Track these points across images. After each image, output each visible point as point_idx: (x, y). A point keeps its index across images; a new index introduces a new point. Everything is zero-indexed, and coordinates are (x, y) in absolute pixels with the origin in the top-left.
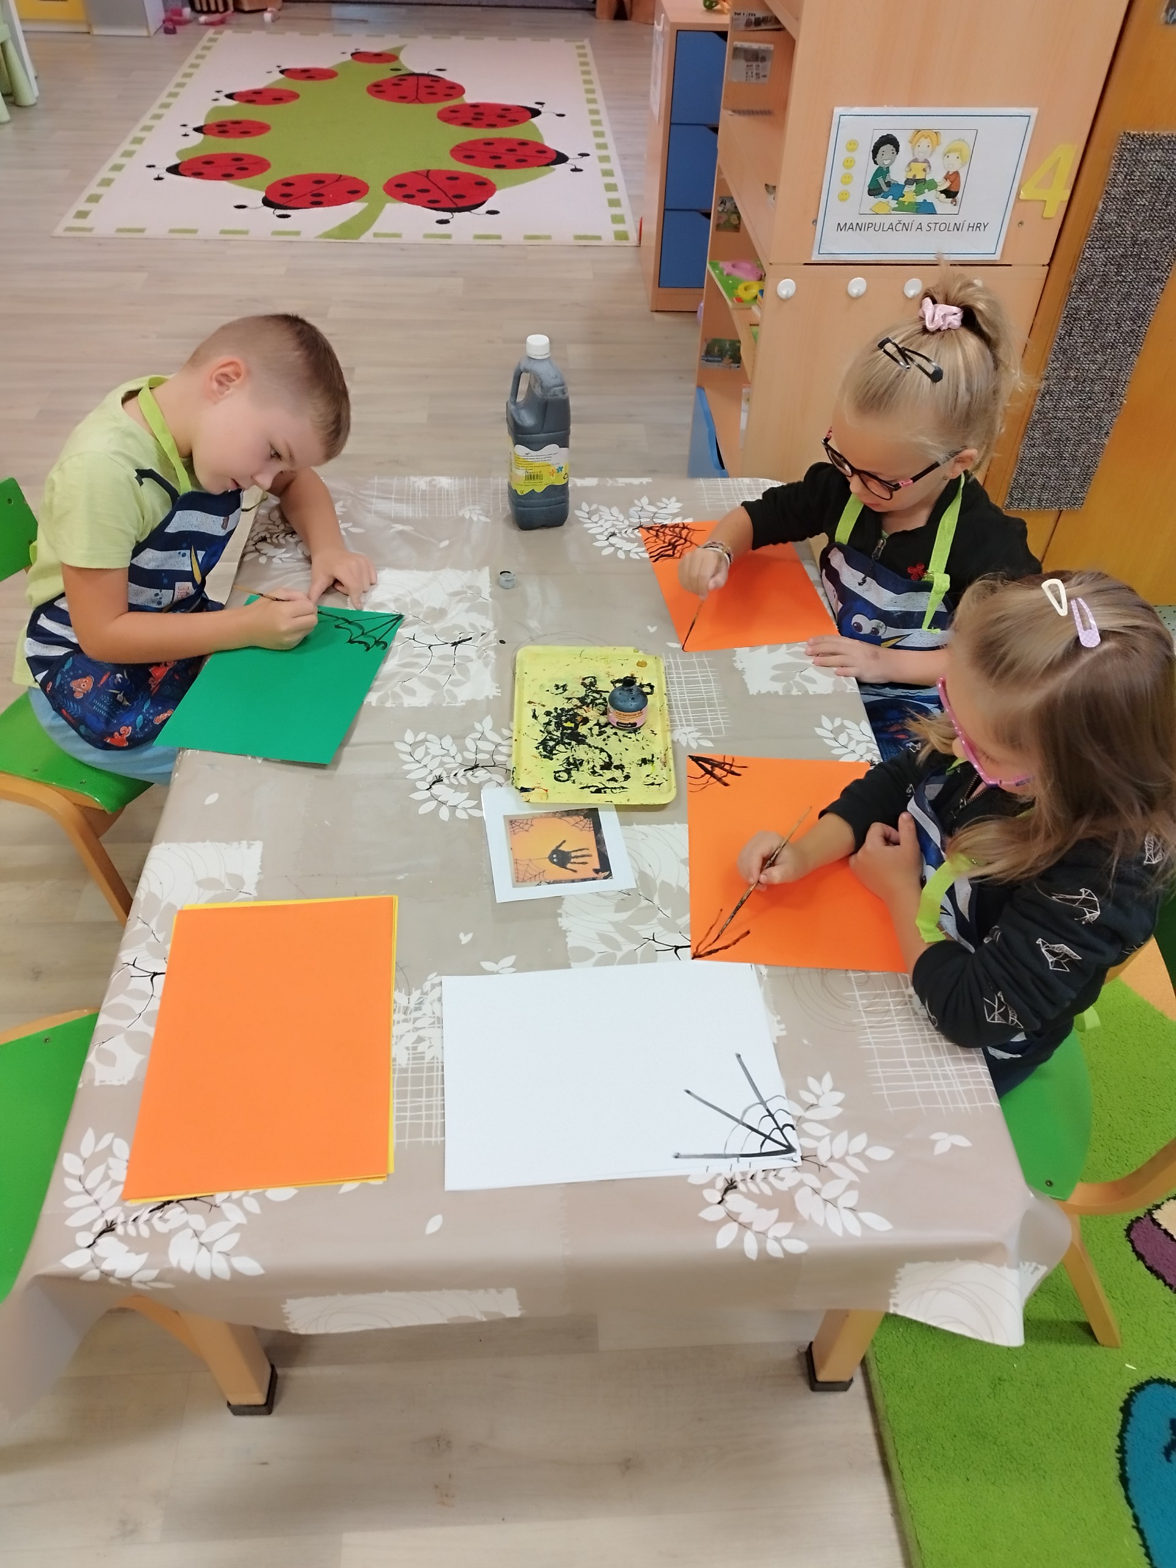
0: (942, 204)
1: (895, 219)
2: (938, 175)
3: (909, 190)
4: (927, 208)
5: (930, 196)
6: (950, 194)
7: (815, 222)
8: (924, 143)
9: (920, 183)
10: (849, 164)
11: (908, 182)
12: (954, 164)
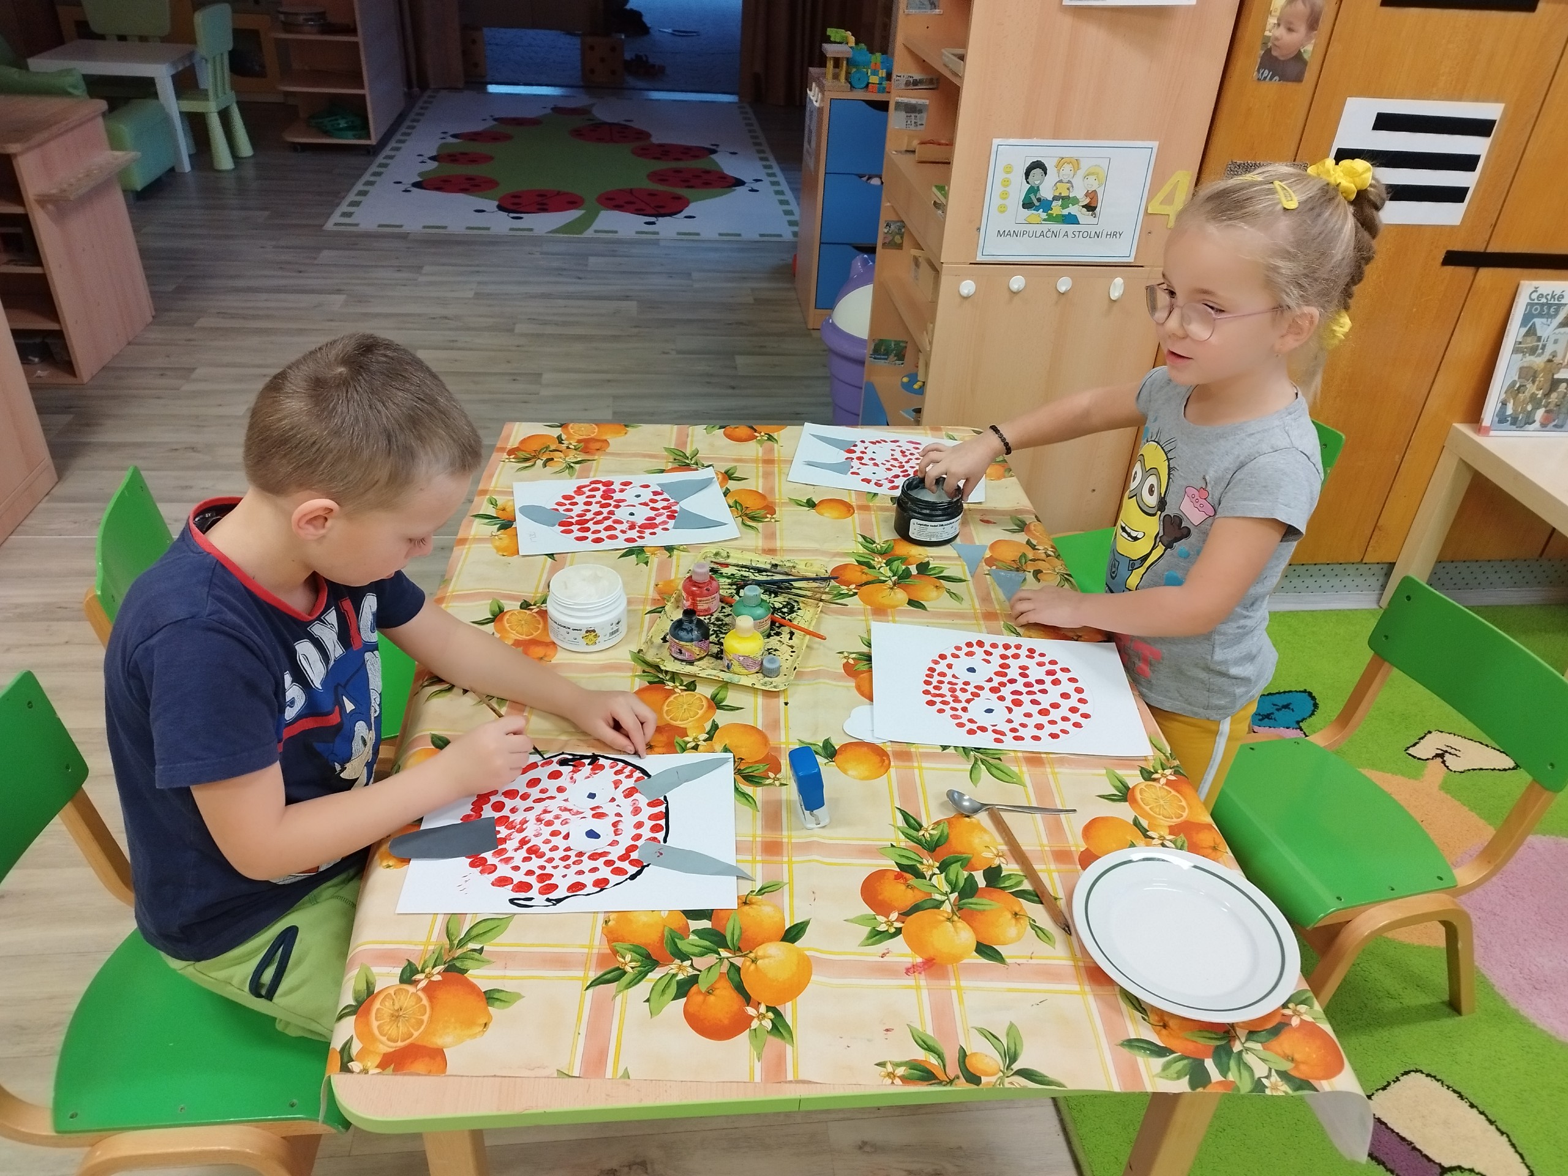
0: (1084, 216)
1: (1045, 227)
3: (1056, 206)
6: (1091, 208)
7: (979, 229)
8: (1067, 168)
9: (1066, 200)
10: (1006, 183)
11: (1055, 198)
12: (1093, 184)
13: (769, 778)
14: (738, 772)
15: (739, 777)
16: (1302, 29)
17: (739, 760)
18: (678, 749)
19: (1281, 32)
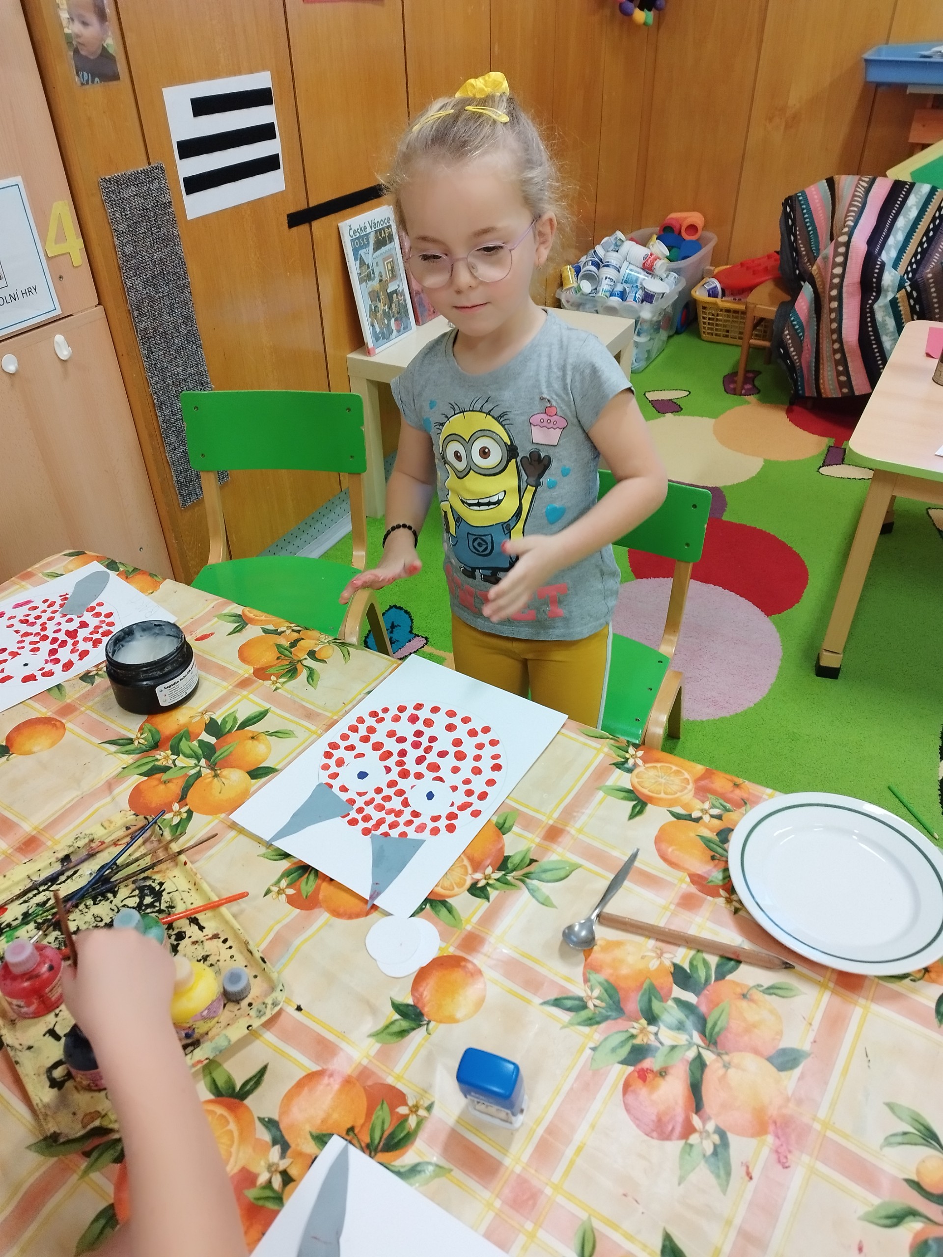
13: (405, 1118)
14: (370, 1149)
15: (381, 1156)
16: (95, 22)
17: (350, 1133)
18: (270, 1205)
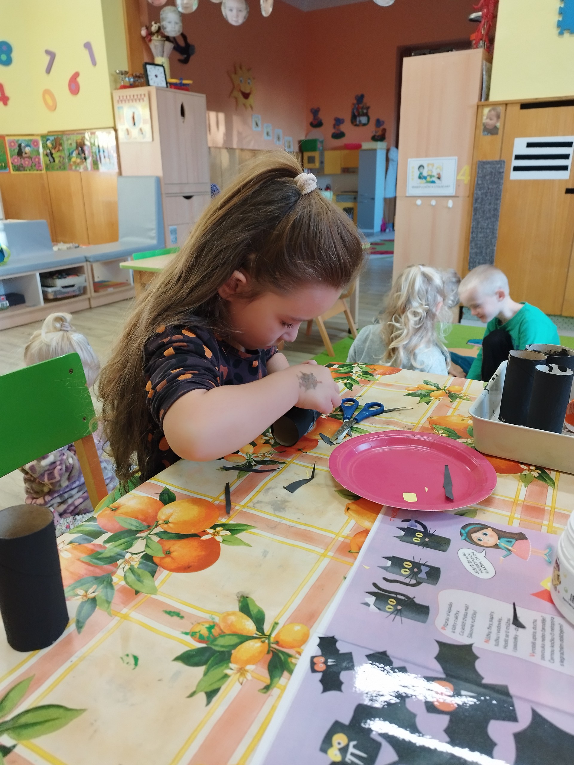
0: (437, 181)
2: (435, 173)
3: (428, 178)
4: (433, 182)
5: (434, 179)
6: (439, 178)
7: (406, 186)
8: (430, 166)
9: (431, 176)
10: (413, 172)
11: (428, 176)
12: (439, 171)
16: (495, 119)
19: (488, 121)
